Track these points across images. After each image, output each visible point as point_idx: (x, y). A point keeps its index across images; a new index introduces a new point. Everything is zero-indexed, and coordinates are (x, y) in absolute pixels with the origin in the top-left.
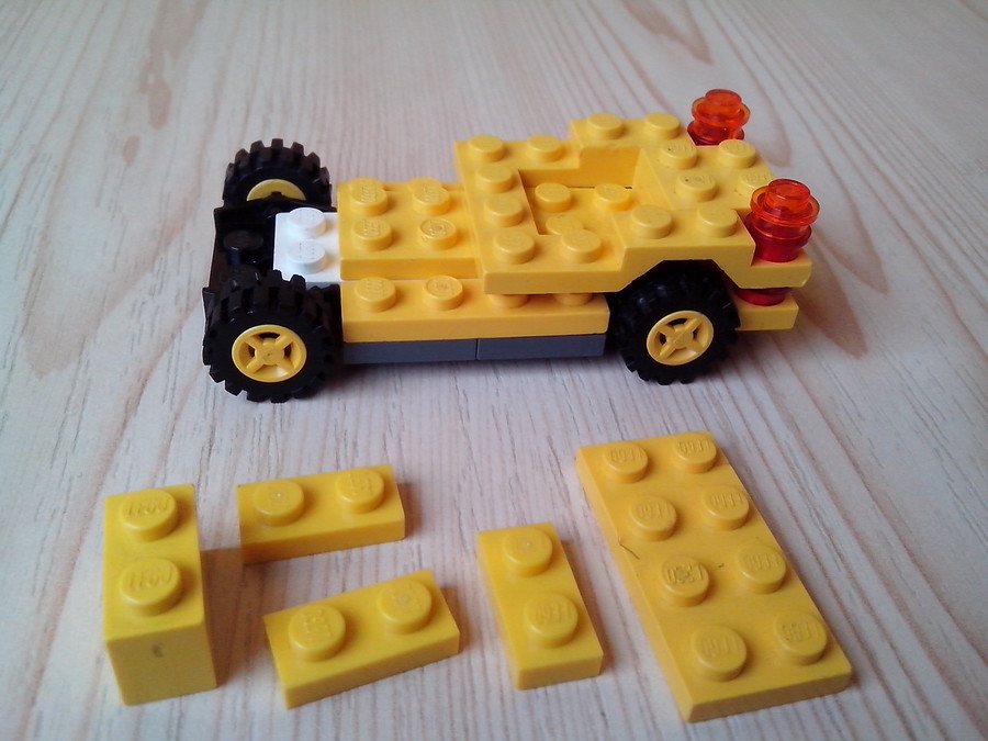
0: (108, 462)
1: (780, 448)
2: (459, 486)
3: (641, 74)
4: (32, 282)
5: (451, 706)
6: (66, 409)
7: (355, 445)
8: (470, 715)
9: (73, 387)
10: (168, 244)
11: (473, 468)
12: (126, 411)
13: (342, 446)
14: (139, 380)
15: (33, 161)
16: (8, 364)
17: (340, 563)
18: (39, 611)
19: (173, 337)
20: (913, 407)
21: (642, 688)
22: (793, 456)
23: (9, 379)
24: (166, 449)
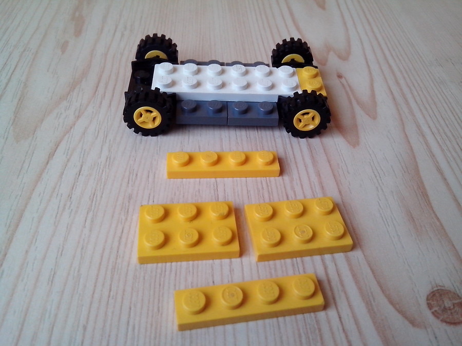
0: (39, 177)
1: (310, 184)
2: (175, 193)
3: (292, 14)
4: (18, 104)
5: (156, 276)
6: (26, 156)
7: (137, 175)
8: (162, 280)
9: (30, 147)
10: (74, 88)
11: (182, 186)
12: (49, 158)
13: (131, 175)
14: (55, 145)
15: (24, 50)
16: (5, 137)
17: (123, 221)
18: (7, 233)
19: (71, 128)
20: (373, 169)
21: (231, 274)
22: (315, 187)
23: (5, 143)
24: (62, 174)
